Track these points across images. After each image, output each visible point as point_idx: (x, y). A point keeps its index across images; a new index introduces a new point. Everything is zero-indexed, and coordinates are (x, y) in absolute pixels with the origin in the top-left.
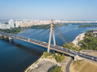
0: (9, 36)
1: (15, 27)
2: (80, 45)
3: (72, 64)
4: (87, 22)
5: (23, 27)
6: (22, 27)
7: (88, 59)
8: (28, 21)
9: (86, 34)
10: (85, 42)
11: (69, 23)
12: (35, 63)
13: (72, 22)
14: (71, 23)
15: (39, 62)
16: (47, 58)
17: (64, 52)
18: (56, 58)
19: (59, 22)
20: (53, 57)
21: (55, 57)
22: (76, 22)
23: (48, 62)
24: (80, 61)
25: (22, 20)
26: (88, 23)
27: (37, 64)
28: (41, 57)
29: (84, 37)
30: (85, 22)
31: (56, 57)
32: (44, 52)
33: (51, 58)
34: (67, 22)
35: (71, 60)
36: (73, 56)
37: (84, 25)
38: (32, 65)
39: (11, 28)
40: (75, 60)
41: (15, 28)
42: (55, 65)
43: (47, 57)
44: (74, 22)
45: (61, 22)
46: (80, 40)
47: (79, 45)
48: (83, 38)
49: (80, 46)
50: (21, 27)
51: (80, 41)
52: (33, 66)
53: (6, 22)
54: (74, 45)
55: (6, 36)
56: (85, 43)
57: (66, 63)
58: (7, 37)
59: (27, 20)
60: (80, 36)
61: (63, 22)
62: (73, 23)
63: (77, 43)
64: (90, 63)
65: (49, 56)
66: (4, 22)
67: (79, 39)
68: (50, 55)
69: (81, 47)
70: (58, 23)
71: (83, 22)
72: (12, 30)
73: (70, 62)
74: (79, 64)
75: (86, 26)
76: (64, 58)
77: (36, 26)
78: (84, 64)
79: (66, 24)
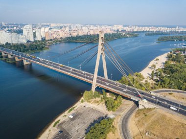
0: (25, 59)
1: (36, 39)
2: (155, 78)
3: (134, 114)
4: (176, 29)
5: (51, 40)
6: (49, 40)
7: (163, 108)
8: (61, 28)
9: (169, 57)
10: (165, 72)
11: (140, 32)
12: (69, 110)
13: (147, 29)
14: (143, 32)
15: (75, 109)
16: (90, 102)
17: (121, 93)
18: (106, 103)
19: (120, 30)
20: (102, 101)
21: (104, 101)
22: (155, 30)
23: (92, 109)
24: (149, 110)
25: (48, 24)
26: (180, 31)
27: (73, 112)
28: (81, 101)
29: (164, 62)
30: (173, 29)
31: (107, 100)
32: (85, 91)
33: (98, 102)
34: (135, 30)
35: (133, 107)
36: (137, 100)
37: (170, 37)
38: (63, 114)
39: (28, 41)
40: (141, 107)
41: (36, 41)
42: (104, 116)
43: (90, 100)
44: (151, 30)
45: (125, 28)
46: (157, 68)
47: (152, 78)
48: (162, 64)
49: (154, 80)
50: (46, 39)
51: (156, 70)
52: (65, 116)
53: (18, 28)
54: (144, 79)
55: (19, 58)
56: (164, 75)
57: (123, 114)
58: (20, 60)
59: (58, 24)
60: (158, 60)
61: (128, 29)
62: (148, 31)
63: (149, 74)
64: (166, 114)
65: (95, 98)
66: (15, 28)
67: (154, 66)
68: (95, 96)
69: (156, 82)
70: (118, 31)
71: (169, 29)
72: (30, 46)
73: (131, 111)
74: (145, 115)
75: (172, 39)
76: (121, 104)
77: (74, 37)
78: (154, 116)
79: (134, 35)
